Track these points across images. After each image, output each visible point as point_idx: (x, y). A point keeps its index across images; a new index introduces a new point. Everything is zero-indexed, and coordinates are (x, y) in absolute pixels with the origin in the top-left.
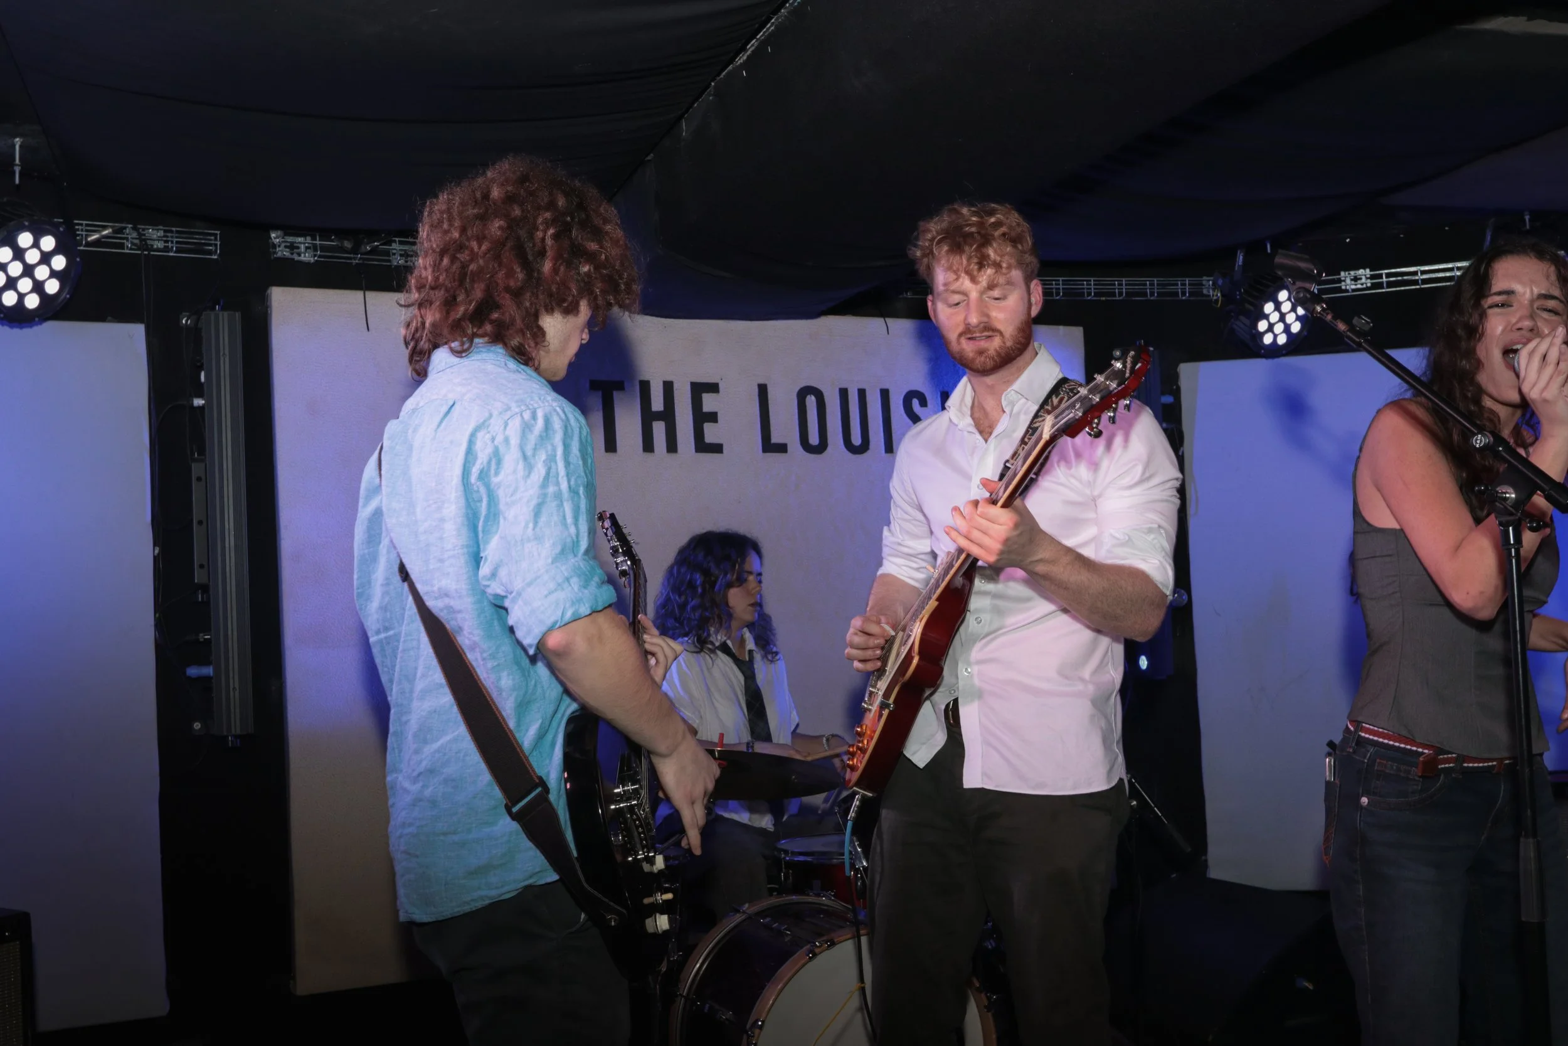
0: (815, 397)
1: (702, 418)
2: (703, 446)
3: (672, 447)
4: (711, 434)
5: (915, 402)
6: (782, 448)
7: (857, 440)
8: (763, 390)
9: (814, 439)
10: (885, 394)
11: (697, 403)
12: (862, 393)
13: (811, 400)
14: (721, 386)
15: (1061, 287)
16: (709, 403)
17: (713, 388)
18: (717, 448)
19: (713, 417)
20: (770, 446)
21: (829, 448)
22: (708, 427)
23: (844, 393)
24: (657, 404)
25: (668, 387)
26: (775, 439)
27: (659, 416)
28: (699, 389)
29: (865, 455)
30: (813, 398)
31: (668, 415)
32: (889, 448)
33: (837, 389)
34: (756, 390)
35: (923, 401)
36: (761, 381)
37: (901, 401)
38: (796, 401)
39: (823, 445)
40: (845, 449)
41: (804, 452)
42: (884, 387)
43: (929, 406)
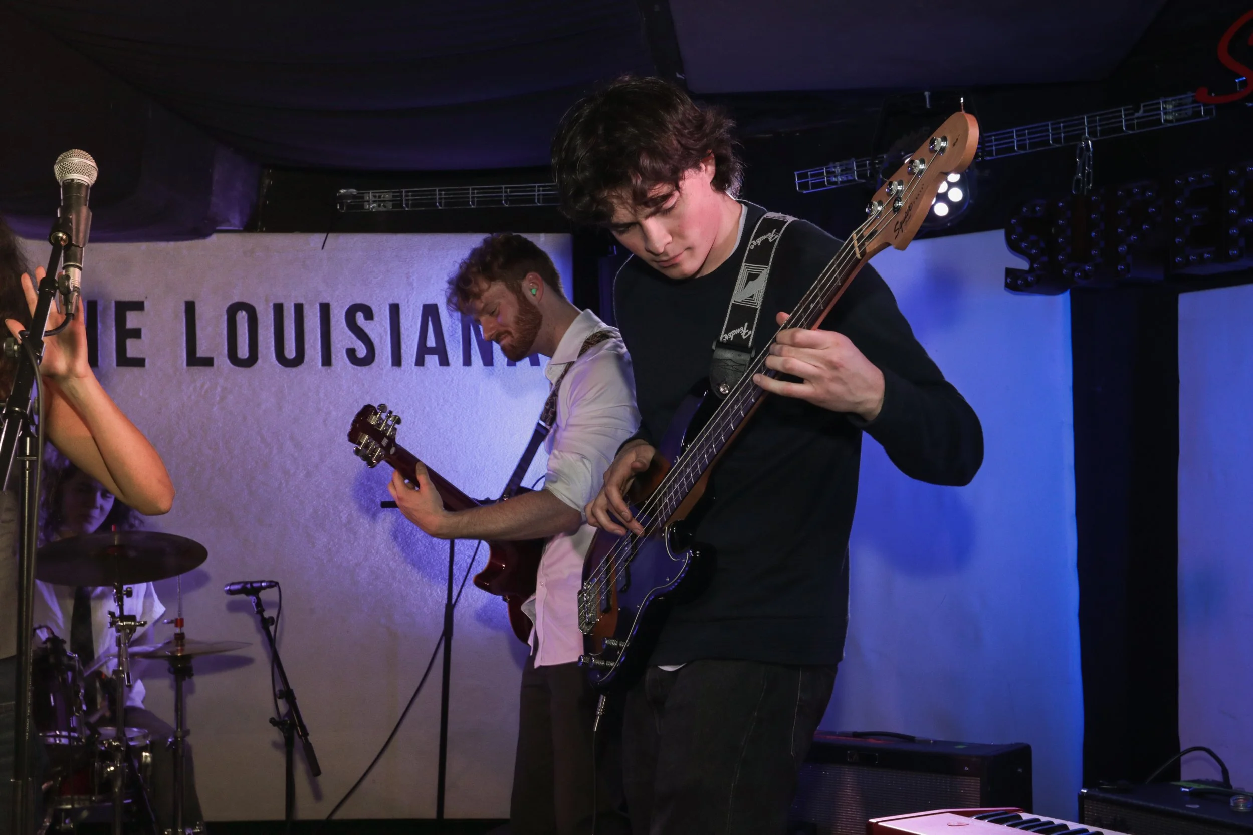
0: (248, 313)
1: (125, 334)
2: (124, 360)
4: (133, 348)
5: (360, 317)
6: (208, 362)
7: (290, 352)
8: (190, 308)
9: (243, 352)
10: (325, 309)
11: (120, 320)
12: (299, 309)
13: (242, 317)
14: (147, 305)
16: (133, 320)
17: (138, 306)
18: (139, 362)
19: (136, 333)
20: (193, 360)
21: (259, 361)
22: (130, 343)
23: (279, 309)
25: (92, 305)
26: (201, 352)
28: (123, 308)
29: (300, 368)
30: (244, 313)
32: (327, 360)
33: (271, 305)
34: (183, 307)
35: (369, 314)
36: (189, 298)
37: (344, 314)
38: (225, 317)
39: (252, 359)
40: (277, 362)
41: (232, 365)
42: (325, 301)
43: (376, 318)
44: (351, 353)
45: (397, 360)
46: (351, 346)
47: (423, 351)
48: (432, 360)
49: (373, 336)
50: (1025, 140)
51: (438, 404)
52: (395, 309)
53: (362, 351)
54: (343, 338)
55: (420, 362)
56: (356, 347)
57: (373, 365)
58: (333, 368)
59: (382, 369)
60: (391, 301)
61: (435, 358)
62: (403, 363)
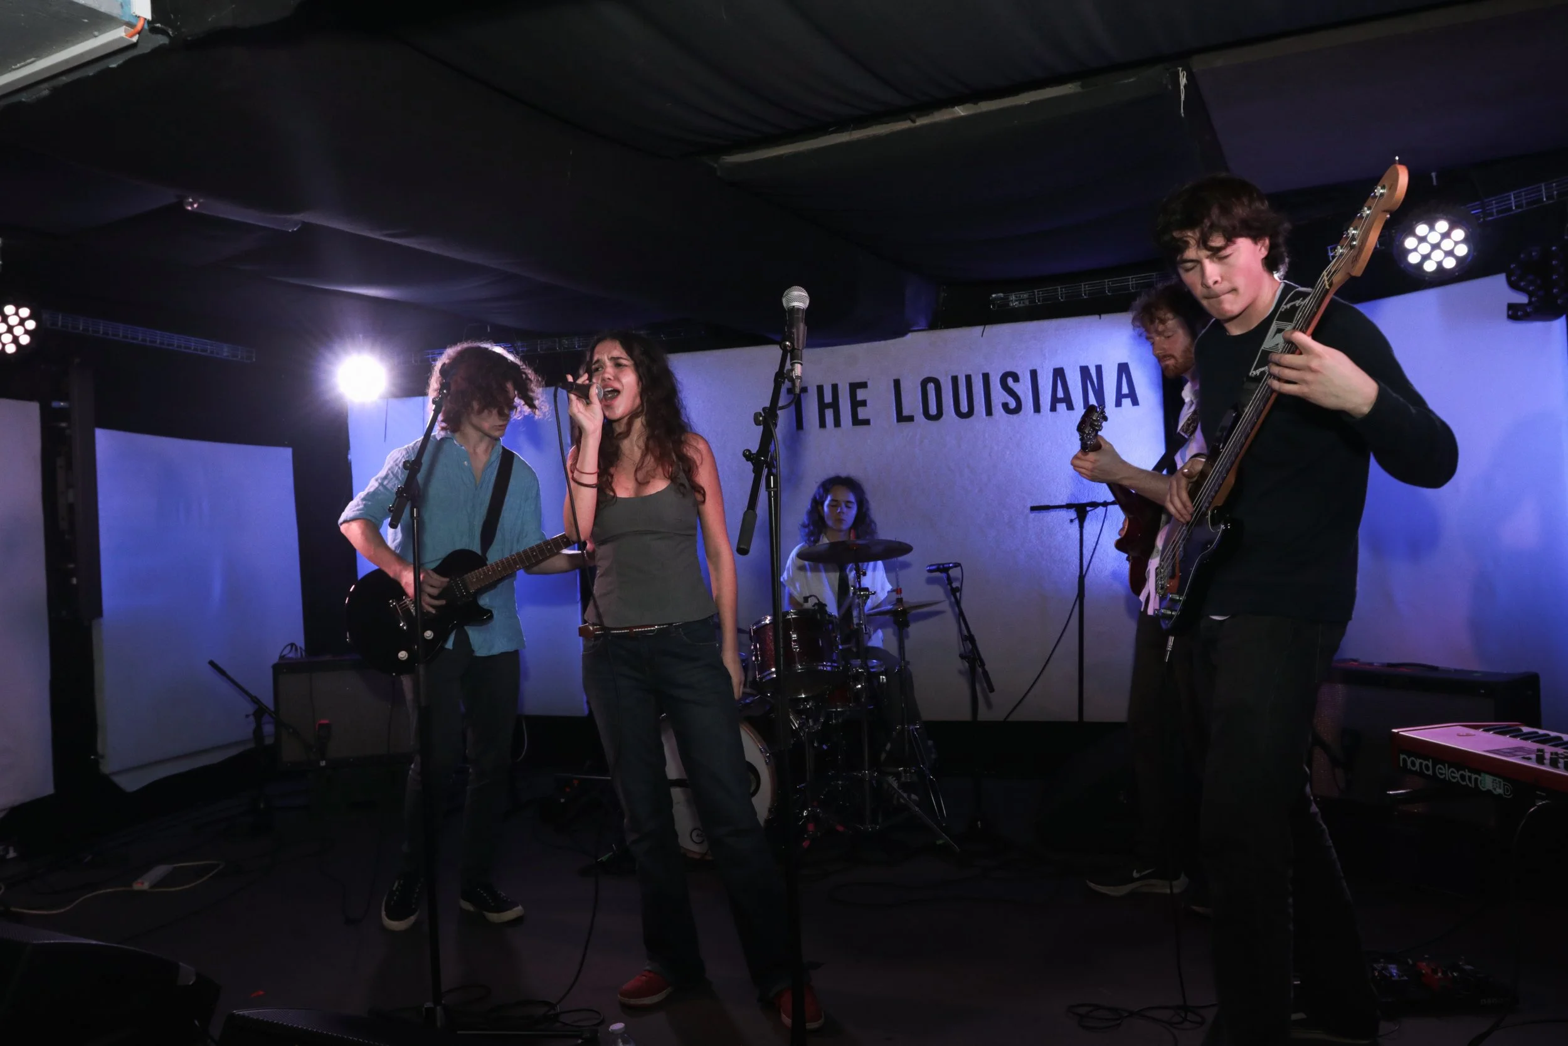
0: (935, 384)
1: (856, 404)
2: (857, 421)
3: (837, 423)
4: (862, 413)
5: (1010, 381)
6: (911, 419)
7: (964, 408)
8: (897, 383)
9: (933, 410)
10: (986, 377)
11: (853, 395)
12: (968, 378)
13: (931, 387)
14: (869, 384)
15: (1130, 283)
16: (861, 394)
17: (864, 385)
18: (867, 422)
19: (864, 403)
20: (901, 418)
21: (944, 416)
22: (860, 410)
23: (955, 380)
24: (828, 398)
25: (835, 387)
26: (906, 412)
27: (829, 406)
28: (854, 387)
29: (971, 418)
30: (932, 384)
31: (835, 405)
32: (989, 412)
33: (950, 377)
34: (892, 384)
35: (1016, 379)
36: (896, 377)
37: (999, 379)
38: (920, 388)
39: (939, 415)
40: (955, 416)
41: (926, 420)
42: (985, 372)
43: (1021, 381)
44: (1005, 406)
45: (1037, 408)
46: (1004, 401)
47: (1055, 401)
48: (1062, 407)
49: (1019, 393)
50: (1492, 209)
51: (1067, 437)
52: (1034, 374)
53: (1012, 404)
54: (999, 396)
55: (1053, 409)
56: (1008, 402)
57: (1021, 413)
58: (993, 417)
59: (1027, 415)
60: (1031, 368)
61: (1064, 405)
62: (1041, 410)
